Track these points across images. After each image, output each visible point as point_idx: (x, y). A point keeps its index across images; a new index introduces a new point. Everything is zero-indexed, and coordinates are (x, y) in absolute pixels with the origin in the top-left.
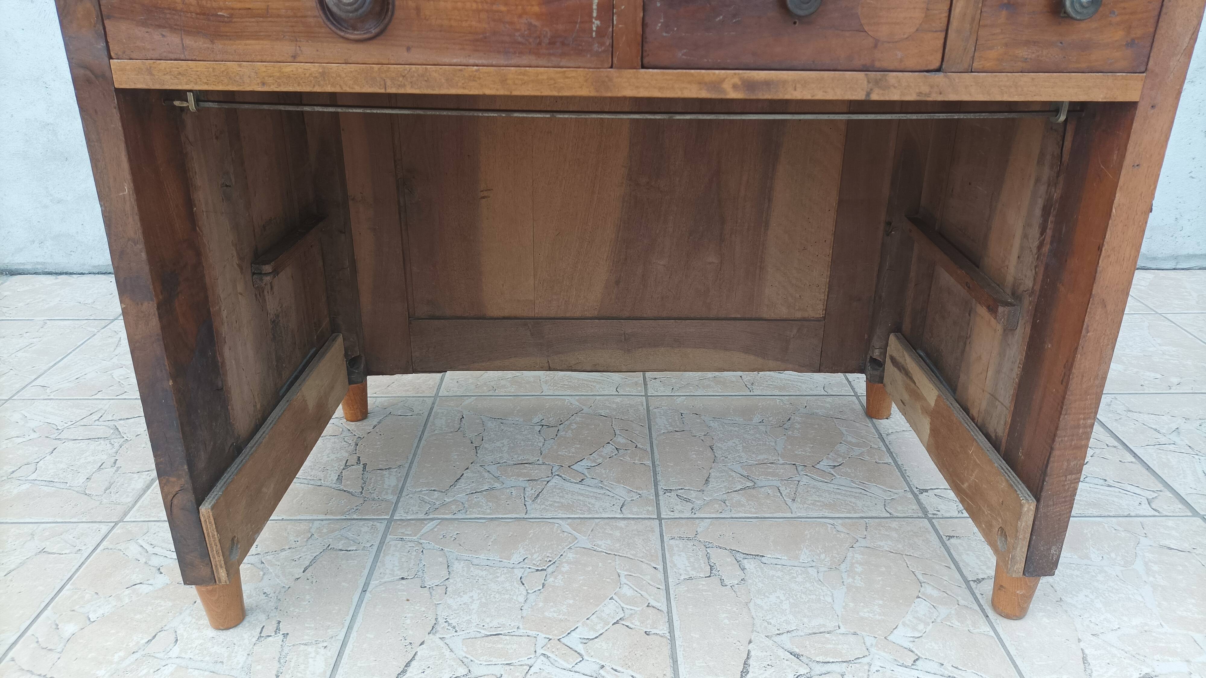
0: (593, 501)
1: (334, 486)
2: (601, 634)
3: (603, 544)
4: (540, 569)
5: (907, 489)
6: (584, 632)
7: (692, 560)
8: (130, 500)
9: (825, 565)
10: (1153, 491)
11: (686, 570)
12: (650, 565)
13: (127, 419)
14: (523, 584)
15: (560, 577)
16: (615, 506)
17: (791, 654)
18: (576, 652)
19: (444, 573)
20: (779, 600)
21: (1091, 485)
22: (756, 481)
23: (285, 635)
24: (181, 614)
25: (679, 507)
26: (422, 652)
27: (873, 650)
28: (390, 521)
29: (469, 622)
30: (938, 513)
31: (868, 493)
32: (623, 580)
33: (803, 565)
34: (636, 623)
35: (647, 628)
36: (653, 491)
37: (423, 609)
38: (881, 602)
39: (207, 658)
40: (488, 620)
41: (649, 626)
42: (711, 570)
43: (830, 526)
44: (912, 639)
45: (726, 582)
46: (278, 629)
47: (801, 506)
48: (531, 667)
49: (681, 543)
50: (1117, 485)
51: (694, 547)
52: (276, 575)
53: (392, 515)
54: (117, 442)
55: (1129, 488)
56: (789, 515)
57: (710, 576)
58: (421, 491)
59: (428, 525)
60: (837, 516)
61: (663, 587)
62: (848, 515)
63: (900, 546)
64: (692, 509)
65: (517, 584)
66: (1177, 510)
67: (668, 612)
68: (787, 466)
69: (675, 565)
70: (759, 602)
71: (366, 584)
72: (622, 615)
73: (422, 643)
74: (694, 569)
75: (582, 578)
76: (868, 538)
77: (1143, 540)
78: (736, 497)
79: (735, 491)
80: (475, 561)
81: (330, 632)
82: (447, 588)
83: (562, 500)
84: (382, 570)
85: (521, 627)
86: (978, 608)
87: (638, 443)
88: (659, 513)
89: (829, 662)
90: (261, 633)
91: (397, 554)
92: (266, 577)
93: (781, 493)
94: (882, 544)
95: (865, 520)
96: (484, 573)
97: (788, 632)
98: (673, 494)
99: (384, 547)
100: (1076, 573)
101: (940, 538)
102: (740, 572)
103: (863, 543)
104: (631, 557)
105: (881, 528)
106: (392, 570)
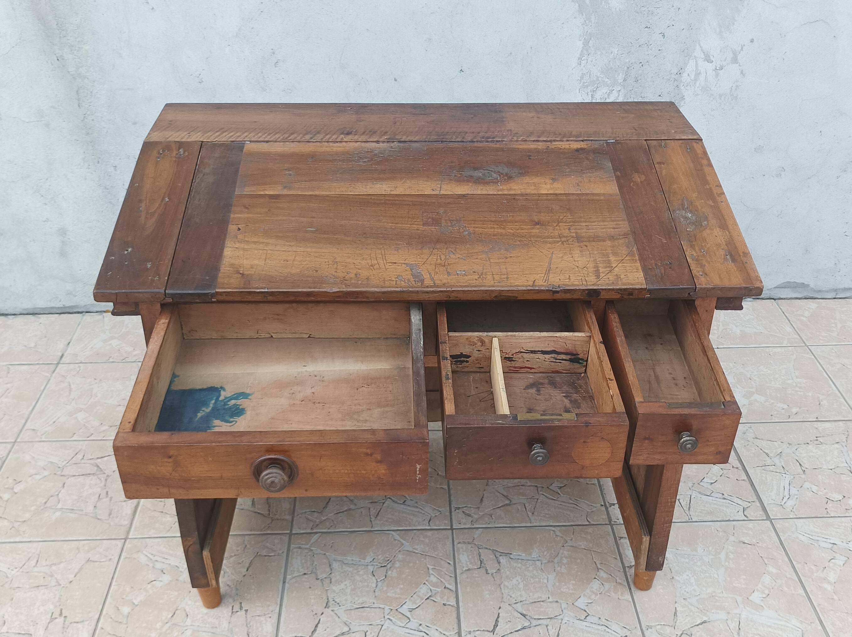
0: (412, 517)
1: (252, 509)
2: (420, 606)
3: (419, 548)
4: (383, 565)
5: (603, 504)
6: (410, 605)
7: (470, 557)
8: (127, 522)
9: (546, 559)
10: (749, 502)
11: (467, 564)
12: (446, 561)
13: (102, 457)
14: (374, 576)
15: (395, 571)
16: (426, 520)
17: (521, 614)
18: (406, 616)
19: (328, 569)
20: (518, 582)
21: (714, 499)
22: (512, 499)
23: (246, 611)
24: (184, 599)
25: (464, 521)
26: (323, 618)
27: (565, 611)
28: (291, 534)
29: (346, 600)
30: (617, 521)
31: (578, 507)
32: (431, 572)
33: (533, 559)
34: (438, 599)
35: (444, 601)
36: (448, 508)
37: (320, 593)
38: (574, 582)
39: (207, 626)
40: (357, 599)
41: (445, 600)
42: (481, 563)
43: (552, 532)
44: (587, 604)
45: (489, 571)
46: (241, 608)
47: (537, 518)
48: (382, 626)
49: (464, 546)
50: (729, 498)
51: (472, 549)
52: (232, 573)
53: (291, 530)
54: (103, 477)
55: (736, 500)
56: (529, 525)
57: (480, 568)
58: (306, 512)
59: (315, 537)
60: (558, 524)
61: (453, 576)
62: (564, 524)
63: (591, 545)
64: (472, 521)
65: (370, 576)
66: (758, 515)
67: (456, 591)
68: (532, 488)
69: (460, 561)
70: (506, 583)
71: (285, 578)
72: (430, 594)
73: (322, 614)
74: (471, 563)
75: (407, 571)
76: (573, 539)
77: (732, 538)
78: (499, 512)
79: (498, 508)
80: (346, 562)
81: (271, 608)
82: (331, 579)
83: (393, 517)
84: (292, 569)
85: (375, 602)
86: (626, 584)
87: (440, 471)
88: (452, 526)
89: (541, 619)
90: (233, 610)
91: (299, 558)
92: (226, 575)
93: (526, 508)
94: (581, 544)
95: (574, 527)
96: (351, 569)
97: (521, 602)
98: (460, 511)
99: (290, 554)
100: (687, 560)
101: (615, 538)
102: (497, 565)
103: (570, 543)
104: (436, 556)
105: (582, 533)
106: (298, 569)
